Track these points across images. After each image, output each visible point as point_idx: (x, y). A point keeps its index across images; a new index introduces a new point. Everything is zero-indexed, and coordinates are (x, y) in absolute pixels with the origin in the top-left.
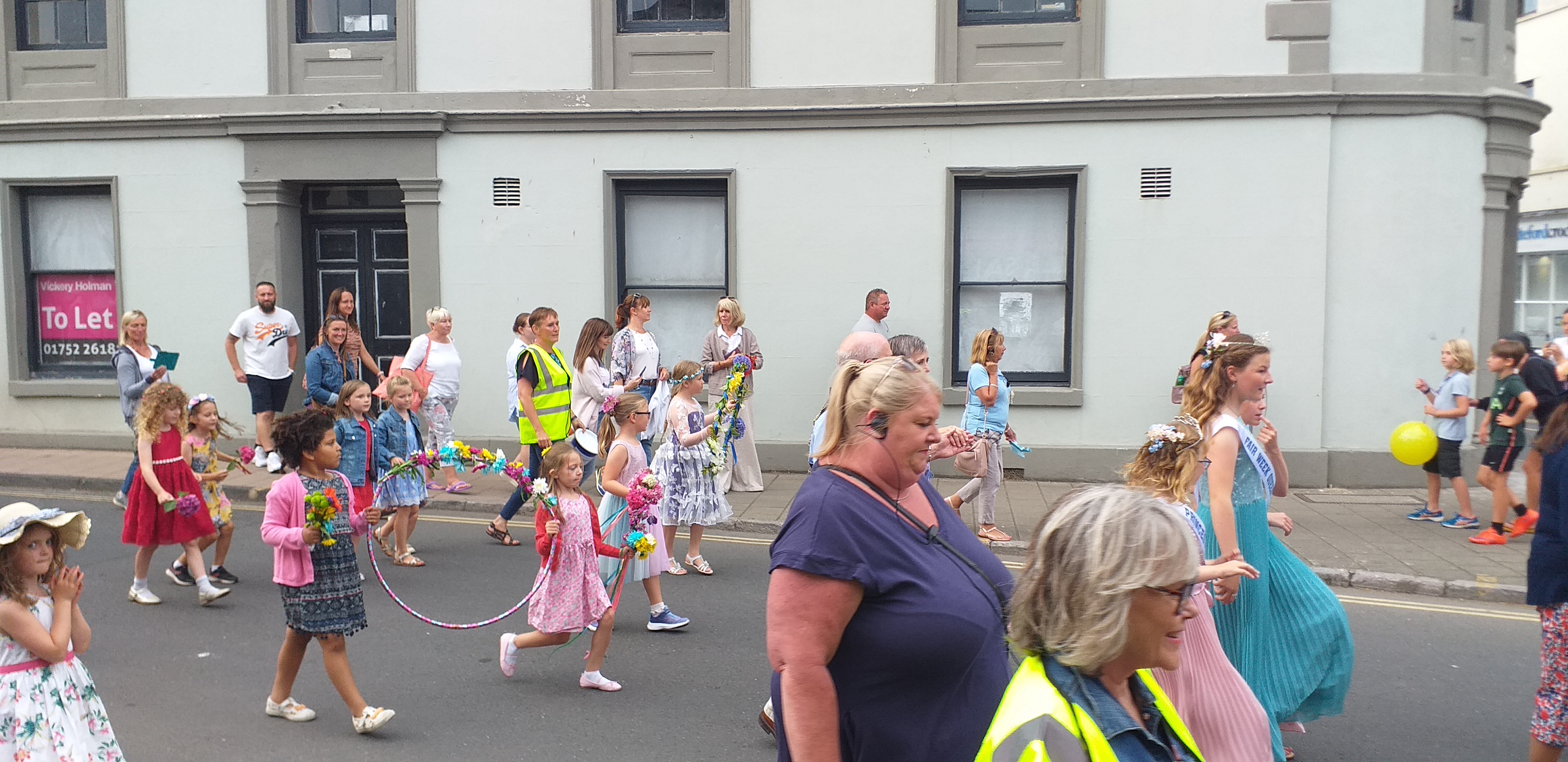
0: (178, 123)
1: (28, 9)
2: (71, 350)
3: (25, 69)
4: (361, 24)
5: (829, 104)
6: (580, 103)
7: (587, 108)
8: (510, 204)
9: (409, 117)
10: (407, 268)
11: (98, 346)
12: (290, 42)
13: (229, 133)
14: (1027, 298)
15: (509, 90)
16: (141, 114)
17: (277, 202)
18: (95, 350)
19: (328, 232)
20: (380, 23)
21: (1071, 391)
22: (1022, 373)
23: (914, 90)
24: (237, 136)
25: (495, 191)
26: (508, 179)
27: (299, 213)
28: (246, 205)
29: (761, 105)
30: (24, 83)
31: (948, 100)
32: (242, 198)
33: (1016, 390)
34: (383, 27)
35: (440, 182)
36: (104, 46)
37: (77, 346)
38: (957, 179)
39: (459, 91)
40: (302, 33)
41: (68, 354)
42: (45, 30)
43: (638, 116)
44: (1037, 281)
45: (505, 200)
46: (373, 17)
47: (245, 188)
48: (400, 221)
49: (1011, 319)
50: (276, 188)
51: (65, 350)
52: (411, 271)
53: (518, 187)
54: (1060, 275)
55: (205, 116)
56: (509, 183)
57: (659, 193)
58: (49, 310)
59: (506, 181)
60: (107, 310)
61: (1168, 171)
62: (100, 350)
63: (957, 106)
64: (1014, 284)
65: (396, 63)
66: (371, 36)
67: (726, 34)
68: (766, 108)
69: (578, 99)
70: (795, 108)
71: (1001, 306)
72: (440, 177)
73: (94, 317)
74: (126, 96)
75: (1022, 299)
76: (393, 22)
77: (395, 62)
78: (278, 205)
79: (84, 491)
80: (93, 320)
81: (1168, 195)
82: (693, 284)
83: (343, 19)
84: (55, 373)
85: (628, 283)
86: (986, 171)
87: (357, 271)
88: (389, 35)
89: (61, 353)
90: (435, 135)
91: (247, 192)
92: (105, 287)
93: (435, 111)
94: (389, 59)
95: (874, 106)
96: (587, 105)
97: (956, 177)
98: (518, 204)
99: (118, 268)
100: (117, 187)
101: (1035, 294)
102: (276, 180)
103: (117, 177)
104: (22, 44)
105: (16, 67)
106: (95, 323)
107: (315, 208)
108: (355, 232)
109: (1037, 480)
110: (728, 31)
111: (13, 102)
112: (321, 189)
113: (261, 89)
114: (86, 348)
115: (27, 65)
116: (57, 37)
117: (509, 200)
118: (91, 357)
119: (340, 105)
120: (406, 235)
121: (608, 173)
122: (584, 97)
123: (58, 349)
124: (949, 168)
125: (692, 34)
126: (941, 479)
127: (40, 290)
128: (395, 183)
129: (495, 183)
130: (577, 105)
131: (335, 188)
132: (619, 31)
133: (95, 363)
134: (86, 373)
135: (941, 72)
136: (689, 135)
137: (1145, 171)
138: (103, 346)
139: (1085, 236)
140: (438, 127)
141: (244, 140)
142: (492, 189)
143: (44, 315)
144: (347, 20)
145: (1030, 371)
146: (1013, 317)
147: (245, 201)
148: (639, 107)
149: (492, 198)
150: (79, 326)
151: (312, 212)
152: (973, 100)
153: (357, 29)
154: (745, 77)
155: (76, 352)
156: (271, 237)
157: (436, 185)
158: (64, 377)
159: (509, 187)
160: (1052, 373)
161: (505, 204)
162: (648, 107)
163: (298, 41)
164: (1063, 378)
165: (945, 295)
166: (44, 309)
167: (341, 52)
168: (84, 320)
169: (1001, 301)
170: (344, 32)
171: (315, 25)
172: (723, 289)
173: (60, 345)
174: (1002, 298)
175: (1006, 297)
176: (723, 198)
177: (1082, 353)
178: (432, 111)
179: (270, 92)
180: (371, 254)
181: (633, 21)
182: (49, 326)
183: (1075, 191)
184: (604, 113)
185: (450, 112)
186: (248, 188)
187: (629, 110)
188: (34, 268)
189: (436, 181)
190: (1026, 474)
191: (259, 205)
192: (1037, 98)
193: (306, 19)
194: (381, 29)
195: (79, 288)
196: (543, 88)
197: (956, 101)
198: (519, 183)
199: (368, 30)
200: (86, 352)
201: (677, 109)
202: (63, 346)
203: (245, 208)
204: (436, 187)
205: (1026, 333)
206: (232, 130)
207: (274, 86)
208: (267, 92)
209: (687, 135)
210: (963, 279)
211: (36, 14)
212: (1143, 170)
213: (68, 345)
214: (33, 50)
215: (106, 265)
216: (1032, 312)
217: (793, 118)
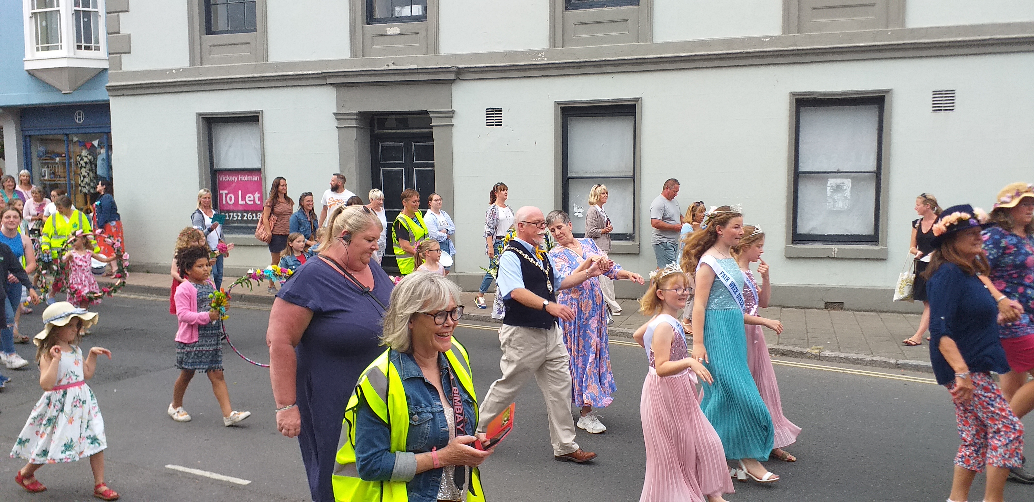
0: (297, 77)
1: (212, 9)
2: (236, 217)
3: (211, 46)
4: (406, 11)
5: (707, 51)
6: (541, 57)
7: (545, 61)
8: (496, 125)
9: (434, 70)
10: (434, 167)
11: (252, 214)
12: (363, 24)
13: (328, 82)
14: (848, 182)
15: (496, 51)
16: (276, 72)
17: (356, 125)
18: (250, 217)
19: (386, 144)
20: (417, 10)
21: (879, 248)
22: (843, 235)
23: (767, 40)
24: (332, 84)
25: (487, 117)
26: (495, 109)
27: (369, 131)
28: (337, 127)
29: (660, 54)
30: (210, 55)
31: (791, 46)
32: (335, 123)
33: (839, 247)
34: (419, 13)
35: (454, 111)
36: (255, 30)
37: (239, 214)
38: (797, 100)
39: (466, 52)
40: (370, 19)
41: (235, 219)
42: (221, 22)
43: (578, 65)
44: (855, 170)
45: (493, 122)
46: (413, 6)
47: (337, 117)
48: (429, 137)
49: (836, 197)
50: (355, 117)
51: (233, 217)
52: (435, 168)
53: (501, 114)
54: (871, 166)
55: (313, 72)
56: (495, 111)
57: (590, 115)
58: (224, 192)
59: (494, 110)
60: (257, 193)
61: (952, 92)
62: (253, 217)
63: (798, 50)
64: (838, 174)
65: (427, 36)
66: (412, 19)
67: (636, 7)
68: (663, 56)
69: (539, 55)
70: (683, 55)
71: (829, 188)
72: (453, 109)
73: (249, 197)
74: (267, 61)
75: (843, 183)
76: (425, 9)
77: (427, 34)
78: (356, 127)
79: (244, 303)
80: (249, 198)
81: (953, 110)
82: (612, 175)
83: (395, 9)
84: (228, 230)
85: (570, 175)
86: (818, 94)
87: (404, 169)
88: (423, 18)
89: (231, 219)
90: (451, 82)
91: (338, 119)
92: (255, 178)
93: (451, 66)
94: (423, 33)
95: (738, 51)
96: (545, 59)
97: (796, 99)
98: (501, 125)
99: (263, 167)
100: (262, 116)
101: (853, 179)
102: (356, 112)
103: (262, 111)
104: (209, 31)
105: (206, 45)
106: (250, 201)
107: (379, 129)
108: (403, 144)
109: (853, 310)
110: (639, 5)
111: (204, 66)
112: (382, 117)
113: (346, 55)
114: (245, 215)
115: (211, 44)
116: (228, 27)
117: (496, 122)
118: (247, 221)
119: (393, 63)
120: (433, 146)
121: (558, 103)
122: (544, 53)
123: (229, 216)
124: (791, 93)
125: (614, 9)
126: (783, 309)
127: (219, 179)
128: (426, 113)
129: (487, 112)
130: (539, 59)
131: (390, 117)
132: (566, 9)
133: (250, 225)
134: (245, 231)
135: (786, 27)
136: (611, 76)
137: (935, 92)
138: (254, 215)
139: (890, 139)
140: (452, 77)
141: (336, 87)
142: (485, 116)
143: (221, 195)
144: (397, 9)
145: (849, 234)
146: (837, 196)
147: (337, 125)
148: (578, 59)
149: (485, 121)
150: (241, 202)
151: (376, 132)
152: (809, 46)
153: (403, 14)
154: (649, 35)
155: (239, 218)
156: (353, 148)
157: (451, 114)
158: (232, 234)
159: (496, 114)
160: (865, 236)
161: (493, 125)
162: (584, 59)
163: (368, 24)
164: (873, 239)
165: (788, 181)
166: (221, 192)
167: (394, 29)
168: (244, 199)
169: (829, 185)
170: (395, 17)
171: (378, 14)
172: (632, 178)
173: (230, 214)
174: (829, 183)
175: (832, 182)
176: (633, 117)
177: (887, 222)
178: (449, 66)
179: (351, 57)
180: (412, 158)
181: (576, 2)
182: (224, 202)
183: (884, 108)
184: (557, 63)
185: (460, 66)
186: (339, 117)
187: (572, 61)
188: (216, 167)
189: (451, 111)
190: (845, 306)
191: (345, 127)
192: (854, 43)
193: (372, 9)
194: (417, 14)
195: (241, 179)
196: (518, 49)
197: (797, 46)
198: (502, 111)
199: (410, 15)
200: (245, 218)
201: (603, 59)
202: (232, 214)
203: (337, 130)
204: (451, 115)
205: (846, 207)
206: (329, 81)
207: (353, 53)
208: (349, 56)
209: (610, 76)
210: (801, 169)
211: (216, 13)
212: (934, 91)
213: (235, 214)
214: (216, 34)
215: (257, 165)
216: (851, 192)
217: (682, 61)
